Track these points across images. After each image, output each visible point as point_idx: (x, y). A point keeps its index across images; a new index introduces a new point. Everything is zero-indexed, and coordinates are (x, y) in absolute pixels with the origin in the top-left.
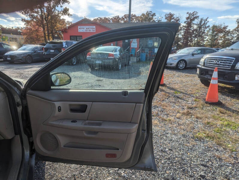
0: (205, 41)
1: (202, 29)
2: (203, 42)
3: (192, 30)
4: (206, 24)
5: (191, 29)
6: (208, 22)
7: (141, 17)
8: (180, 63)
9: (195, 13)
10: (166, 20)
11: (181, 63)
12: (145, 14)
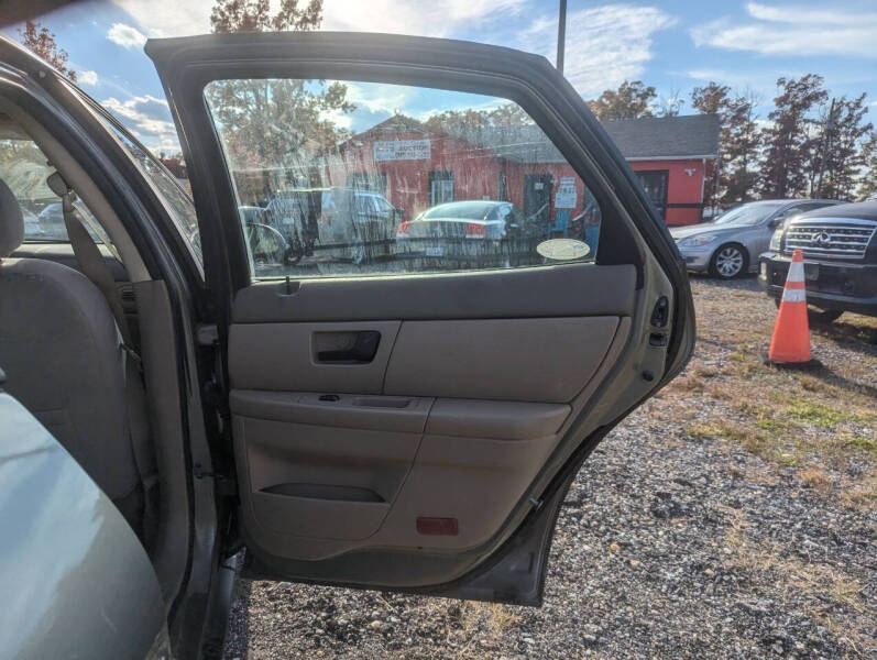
0: (855, 183)
1: (842, 138)
2: (849, 188)
3: (802, 142)
4: (859, 119)
5: (795, 138)
6: (866, 110)
7: (600, 104)
8: (721, 255)
9: (810, 80)
10: (697, 109)
11: (725, 254)
12: (617, 90)
